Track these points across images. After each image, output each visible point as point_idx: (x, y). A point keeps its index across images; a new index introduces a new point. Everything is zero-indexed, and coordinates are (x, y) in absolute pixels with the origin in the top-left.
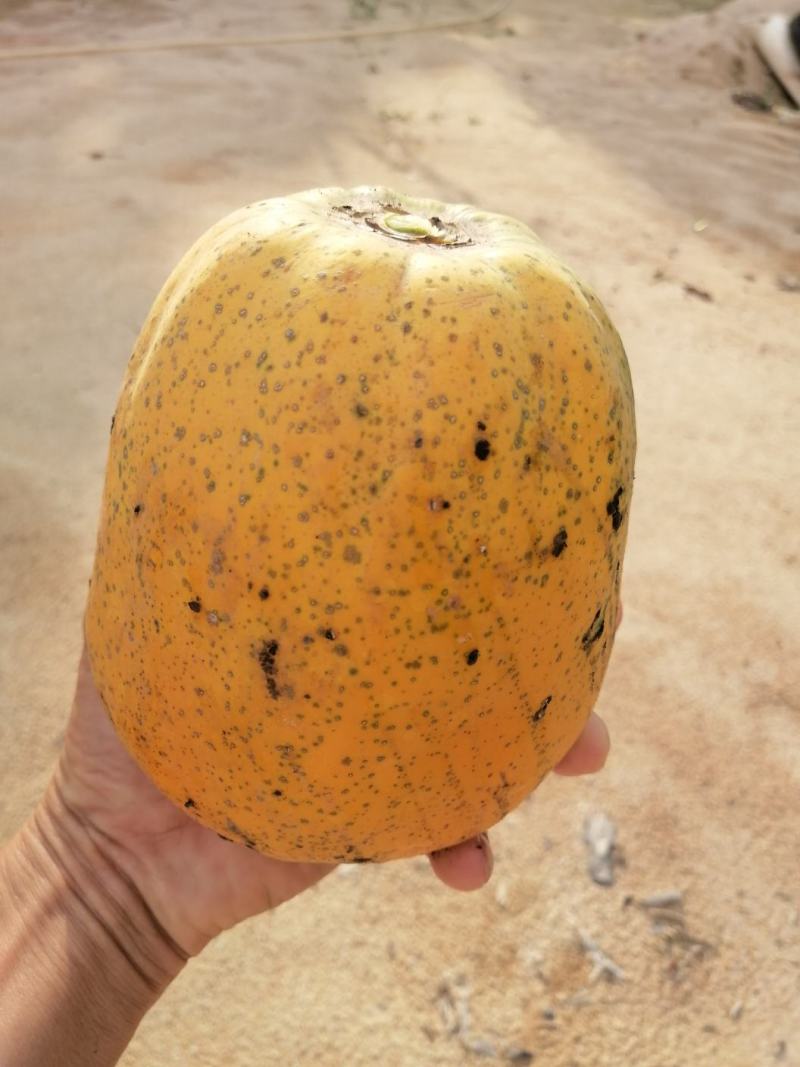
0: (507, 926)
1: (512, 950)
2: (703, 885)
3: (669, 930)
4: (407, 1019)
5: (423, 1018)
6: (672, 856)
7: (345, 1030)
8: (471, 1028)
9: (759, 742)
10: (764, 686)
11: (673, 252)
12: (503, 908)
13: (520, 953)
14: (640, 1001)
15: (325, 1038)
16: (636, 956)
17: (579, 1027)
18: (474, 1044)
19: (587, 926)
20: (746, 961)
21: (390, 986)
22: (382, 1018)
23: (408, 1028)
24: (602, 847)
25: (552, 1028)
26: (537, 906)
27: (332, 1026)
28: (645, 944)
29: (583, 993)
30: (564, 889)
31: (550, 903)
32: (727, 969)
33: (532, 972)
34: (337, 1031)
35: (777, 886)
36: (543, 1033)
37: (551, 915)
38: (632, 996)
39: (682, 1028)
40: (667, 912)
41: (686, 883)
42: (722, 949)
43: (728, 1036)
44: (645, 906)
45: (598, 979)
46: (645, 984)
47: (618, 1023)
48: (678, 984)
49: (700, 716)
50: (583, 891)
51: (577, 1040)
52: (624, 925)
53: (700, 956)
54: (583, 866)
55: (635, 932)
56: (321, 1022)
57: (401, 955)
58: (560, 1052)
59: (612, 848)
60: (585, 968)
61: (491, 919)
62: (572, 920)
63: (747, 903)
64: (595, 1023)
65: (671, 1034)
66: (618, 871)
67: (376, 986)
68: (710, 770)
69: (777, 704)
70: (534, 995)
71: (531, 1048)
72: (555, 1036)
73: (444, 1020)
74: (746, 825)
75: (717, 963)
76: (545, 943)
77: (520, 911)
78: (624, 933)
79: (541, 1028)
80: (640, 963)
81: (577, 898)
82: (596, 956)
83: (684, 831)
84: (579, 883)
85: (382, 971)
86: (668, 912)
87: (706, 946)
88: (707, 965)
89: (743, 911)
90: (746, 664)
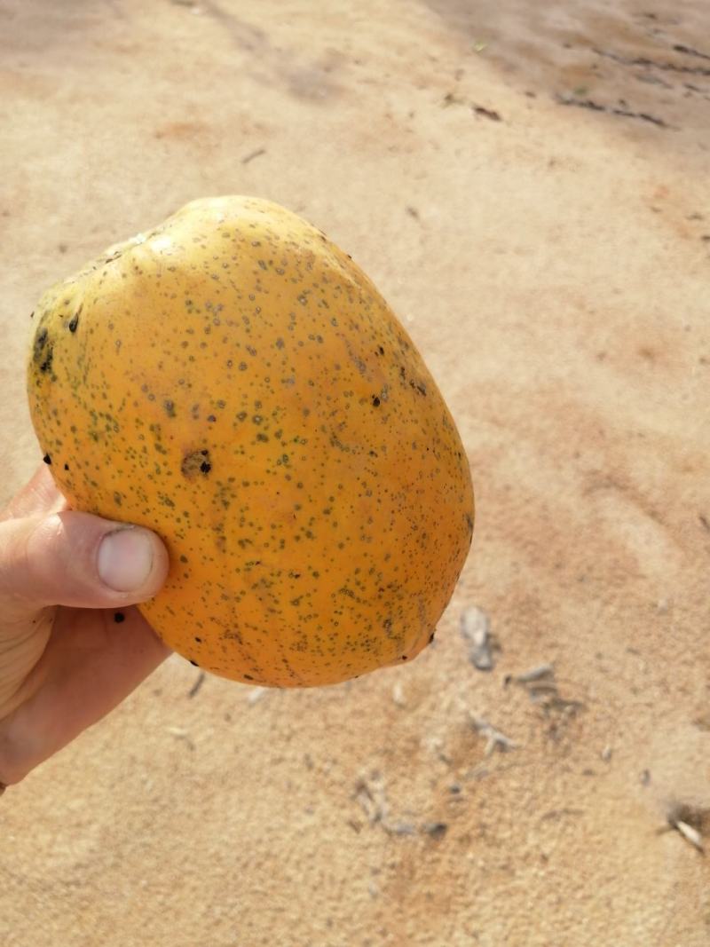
0: (408, 721)
1: (415, 741)
2: (567, 654)
3: (545, 698)
4: (333, 818)
5: (346, 813)
6: (539, 634)
7: (278, 838)
8: (390, 814)
9: (597, 523)
10: (595, 473)
11: (459, 74)
12: (401, 706)
13: (423, 742)
14: (530, 762)
15: (262, 849)
16: (520, 725)
17: (482, 794)
18: (396, 827)
19: (476, 708)
20: (610, 710)
21: (313, 792)
22: (309, 821)
23: (334, 825)
24: (479, 637)
25: (459, 800)
26: (431, 699)
27: (266, 837)
28: (527, 714)
29: (482, 765)
30: (452, 680)
31: (442, 694)
32: (596, 720)
33: (435, 757)
34: (271, 840)
35: (627, 643)
36: (452, 805)
37: (445, 705)
38: (522, 759)
39: (566, 776)
40: (541, 683)
41: (553, 655)
42: (590, 705)
43: (604, 774)
44: (522, 682)
45: (493, 750)
46: (531, 746)
47: (514, 784)
48: (557, 741)
49: (544, 507)
50: (468, 678)
51: (482, 805)
52: (507, 701)
53: (572, 714)
54: (465, 658)
55: (518, 705)
56: (256, 836)
57: (318, 764)
58: (469, 818)
59: (488, 636)
60: (480, 744)
61: (392, 717)
62: (463, 705)
63: (605, 662)
64: (495, 788)
65: (558, 784)
66: (495, 655)
67: (300, 795)
68: (559, 553)
69: (607, 487)
70: (440, 776)
71: (445, 820)
72: (463, 806)
73: (367, 813)
74: (596, 597)
75: (587, 717)
76: (443, 730)
77: (417, 706)
78: (508, 708)
79: (450, 801)
80: (526, 730)
81: (463, 686)
82: (488, 732)
83: (546, 611)
84: (464, 672)
85: (303, 780)
86: (543, 683)
87: (576, 705)
88: (579, 720)
89: (603, 670)
90: (577, 455)
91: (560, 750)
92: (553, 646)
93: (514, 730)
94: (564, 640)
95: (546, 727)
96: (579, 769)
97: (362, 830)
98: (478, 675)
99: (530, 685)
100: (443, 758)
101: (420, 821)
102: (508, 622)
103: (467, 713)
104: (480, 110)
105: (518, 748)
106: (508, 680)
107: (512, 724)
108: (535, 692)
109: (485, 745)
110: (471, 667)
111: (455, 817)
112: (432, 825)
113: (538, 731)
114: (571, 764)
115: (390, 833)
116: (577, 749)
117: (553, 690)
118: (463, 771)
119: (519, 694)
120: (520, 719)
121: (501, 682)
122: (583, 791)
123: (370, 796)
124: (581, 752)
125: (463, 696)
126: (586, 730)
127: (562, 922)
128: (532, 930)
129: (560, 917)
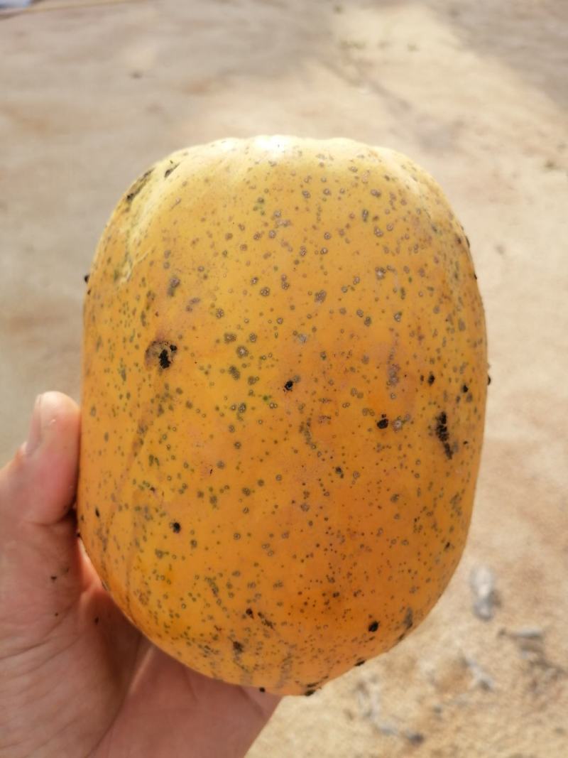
1: (413, 661)
2: (560, 625)
3: (532, 656)
4: (334, 703)
5: (345, 703)
6: (537, 602)
8: (380, 714)
11: (561, 147)
13: (419, 664)
14: (507, 706)
16: (505, 673)
17: (460, 721)
18: (381, 725)
19: (469, 648)
23: (334, 709)
24: (484, 591)
25: (440, 719)
28: (513, 665)
29: (464, 697)
33: (427, 678)
36: (432, 722)
37: (443, 638)
38: (501, 701)
39: (538, 728)
40: (531, 643)
45: (476, 688)
46: (511, 693)
47: (490, 720)
48: (536, 696)
52: (498, 649)
54: (468, 604)
58: (445, 737)
59: (492, 593)
60: (466, 679)
62: (458, 643)
64: (472, 719)
65: (530, 732)
66: (495, 609)
70: (427, 695)
71: (424, 732)
72: (441, 725)
73: (360, 706)
76: (437, 658)
78: (498, 655)
79: (431, 718)
80: (509, 678)
81: (463, 627)
82: (475, 670)
84: (465, 616)
87: (560, 670)
88: (560, 684)
91: (537, 704)
93: (499, 675)
94: (560, 612)
95: (528, 680)
96: (552, 725)
97: (355, 720)
98: (476, 622)
99: (521, 642)
100: (433, 681)
101: (404, 727)
102: (511, 585)
103: (460, 650)
105: (500, 691)
106: (502, 633)
107: (498, 669)
108: (525, 648)
109: (471, 681)
110: (472, 614)
111: (433, 732)
112: (413, 732)
113: (520, 682)
114: (545, 719)
115: (376, 729)
117: (541, 651)
118: (449, 696)
120: (506, 667)
121: (496, 633)
122: (552, 746)
123: (366, 695)
124: (556, 711)
125: (461, 635)
126: (565, 694)
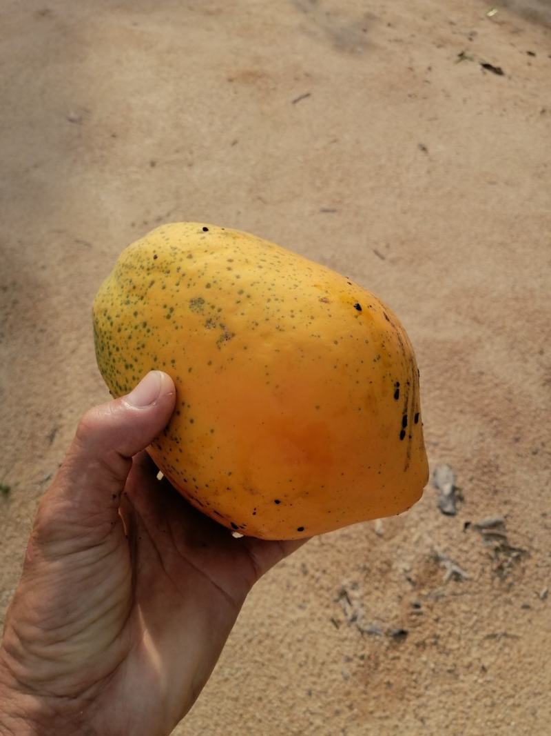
0: (385, 547)
3: (496, 543)
6: (496, 492)
7: (277, 624)
11: (472, 36)
12: (380, 536)
15: (264, 630)
17: (438, 612)
18: (367, 628)
21: (305, 593)
22: (301, 614)
24: (447, 489)
25: (419, 614)
26: (405, 532)
27: (267, 622)
30: (422, 519)
31: (413, 530)
32: (537, 566)
34: (270, 625)
36: (414, 617)
40: (494, 531)
41: (506, 510)
42: (533, 553)
43: (539, 610)
44: (479, 528)
49: (510, 392)
50: (435, 520)
51: (437, 620)
53: (517, 559)
55: (473, 545)
56: (260, 621)
57: (312, 572)
59: (454, 489)
61: (372, 543)
63: (550, 521)
66: (458, 505)
67: (296, 593)
68: (519, 429)
71: (406, 628)
72: (421, 619)
74: (546, 468)
75: (529, 562)
77: (390, 538)
79: (412, 614)
82: (447, 564)
83: (503, 474)
85: (299, 582)
86: (495, 531)
89: (546, 527)
90: (541, 352)
91: (504, 586)
92: (506, 503)
93: (468, 565)
94: (516, 499)
95: (495, 566)
96: (519, 603)
97: (341, 627)
98: (443, 518)
99: (484, 531)
100: (409, 580)
101: (387, 625)
102: (471, 480)
103: (431, 547)
104: (487, 66)
105: (471, 579)
106: (467, 525)
107: (467, 560)
108: (488, 537)
109: (444, 574)
110: (438, 511)
111: (415, 627)
112: (396, 631)
113: (488, 569)
114: (513, 599)
115: (362, 632)
116: (518, 587)
117: (504, 537)
118: (424, 592)
119: (475, 537)
120: (475, 557)
121: (461, 526)
122: (520, 621)
123: (349, 601)
124: (522, 590)
125: (430, 533)
126: (528, 572)
127: (494, 722)
128: (469, 723)
129: (493, 717)
